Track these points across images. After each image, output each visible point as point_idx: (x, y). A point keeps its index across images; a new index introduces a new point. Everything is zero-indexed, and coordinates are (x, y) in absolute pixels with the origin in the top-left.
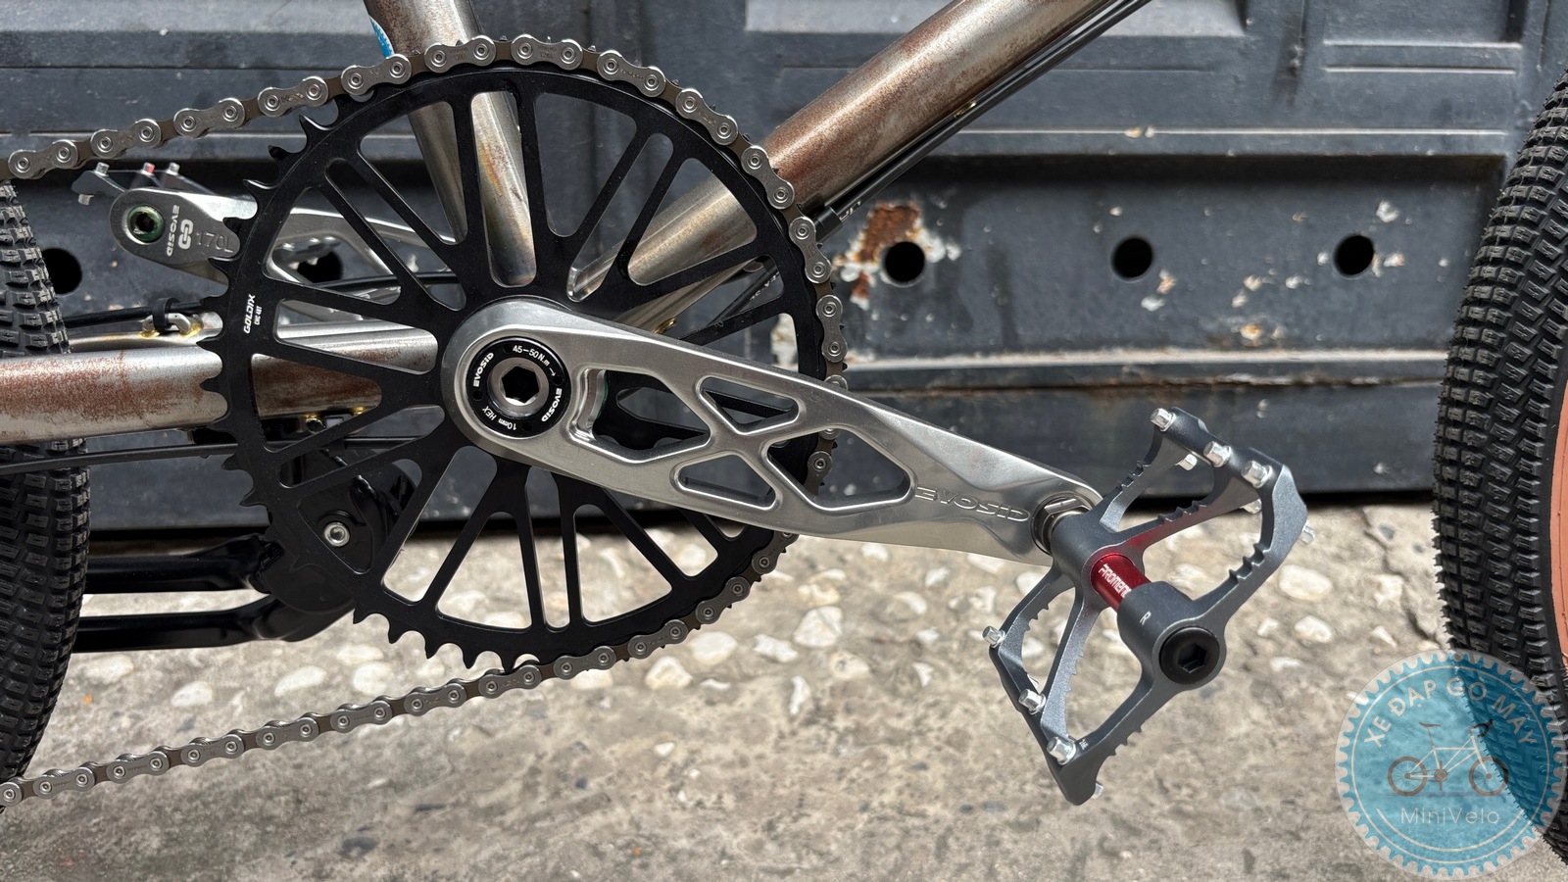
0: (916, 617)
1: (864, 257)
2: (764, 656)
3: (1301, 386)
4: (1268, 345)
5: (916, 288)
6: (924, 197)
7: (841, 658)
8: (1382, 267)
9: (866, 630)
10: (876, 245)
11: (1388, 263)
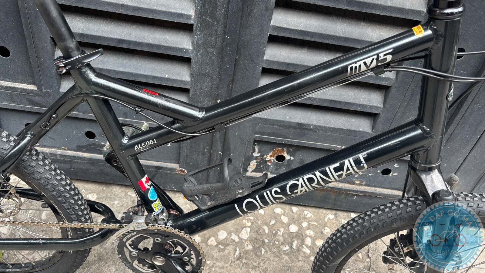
0: (265, 234)
1: (271, 156)
2: (232, 239)
3: (365, 196)
4: (360, 184)
5: (282, 163)
6: (288, 148)
7: (247, 244)
8: (392, 175)
9: (254, 236)
10: (275, 155)
11: (394, 174)
